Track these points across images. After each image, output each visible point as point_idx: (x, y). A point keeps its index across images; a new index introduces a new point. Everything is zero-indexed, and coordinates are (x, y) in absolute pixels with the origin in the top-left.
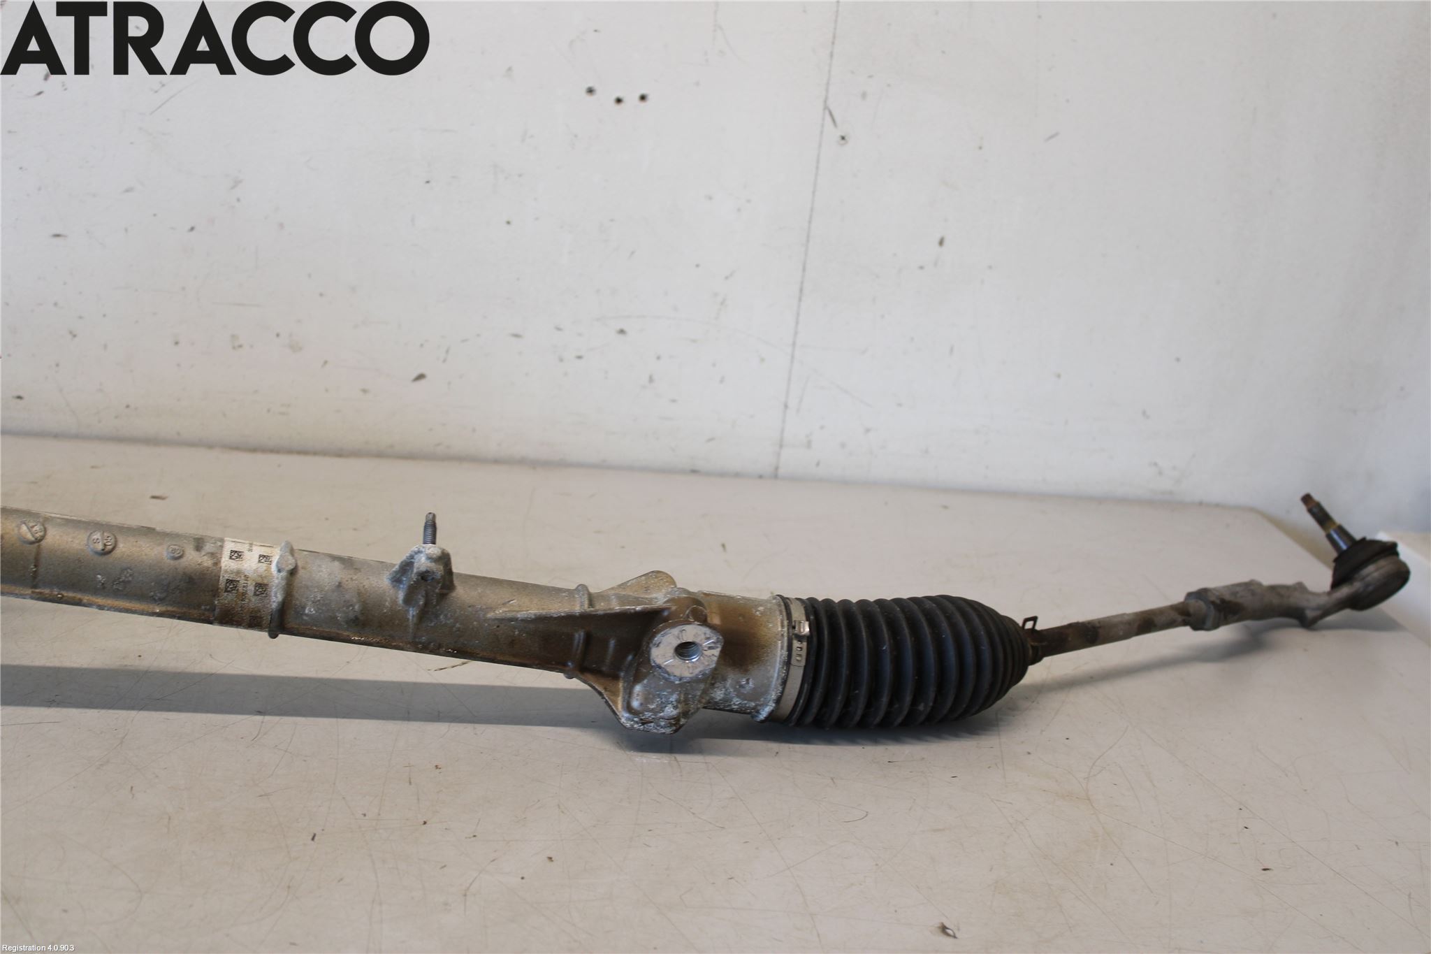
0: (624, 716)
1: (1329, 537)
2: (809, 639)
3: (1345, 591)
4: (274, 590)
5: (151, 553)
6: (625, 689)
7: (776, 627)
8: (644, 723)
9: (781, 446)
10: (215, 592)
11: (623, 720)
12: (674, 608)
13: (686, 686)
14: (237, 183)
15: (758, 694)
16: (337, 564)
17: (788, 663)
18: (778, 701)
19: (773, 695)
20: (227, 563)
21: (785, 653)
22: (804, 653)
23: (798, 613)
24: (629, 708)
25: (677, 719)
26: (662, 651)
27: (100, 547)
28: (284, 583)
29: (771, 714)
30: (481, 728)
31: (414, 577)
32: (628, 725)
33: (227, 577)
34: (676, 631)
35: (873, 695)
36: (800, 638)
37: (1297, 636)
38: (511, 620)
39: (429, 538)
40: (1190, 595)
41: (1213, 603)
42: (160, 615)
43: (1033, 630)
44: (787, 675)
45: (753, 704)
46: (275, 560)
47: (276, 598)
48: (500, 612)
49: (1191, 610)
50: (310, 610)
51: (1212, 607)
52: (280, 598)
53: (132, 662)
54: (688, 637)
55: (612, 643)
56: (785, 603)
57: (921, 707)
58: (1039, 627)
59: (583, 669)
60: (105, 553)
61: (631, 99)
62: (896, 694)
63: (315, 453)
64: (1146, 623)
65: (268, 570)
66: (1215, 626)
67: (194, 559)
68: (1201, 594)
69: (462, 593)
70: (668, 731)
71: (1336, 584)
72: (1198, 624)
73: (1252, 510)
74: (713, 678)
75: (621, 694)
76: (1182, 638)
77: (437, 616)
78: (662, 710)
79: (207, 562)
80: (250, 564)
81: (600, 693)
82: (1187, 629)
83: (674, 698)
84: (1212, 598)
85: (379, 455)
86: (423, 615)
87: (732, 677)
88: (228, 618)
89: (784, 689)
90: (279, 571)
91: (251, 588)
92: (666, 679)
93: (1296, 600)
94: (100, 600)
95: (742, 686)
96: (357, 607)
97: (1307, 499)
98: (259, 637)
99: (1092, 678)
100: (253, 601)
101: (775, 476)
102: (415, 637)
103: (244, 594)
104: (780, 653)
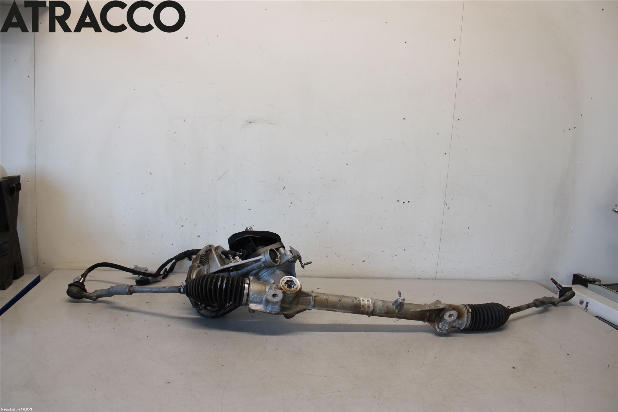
0: (438, 329)
1: (557, 287)
2: (471, 313)
3: (563, 298)
4: (371, 307)
5: (349, 301)
6: (437, 324)
7: (465, 310)
8: (442, 331)
9: (437, 272)
10: (360, 308)
11: (438, 330)
12: (447, 308)
13: (450, 323)
14: (328, 223)
15: (462, 324)
16: (381, 301)
17: (468, 318)
18: (466, 325)
19: (465, 324)
20: (362, 302)
21: (467, 316)
22: (471, 315)
23: (468, 307)
24: (439, 328)
25: (447, 330)
26: (446, 317)
27: (339, 300)
28: (373, 306)
29: (464, 328)
30: (408, 333)
31: (398, 303)
32: (439, 331)
33: (362, 305)
34: (449, 312)
35: (484, 323)
36: (469, 312)
37: (553, 308)
38: (415, 311)
39: (400, 296)
40: (534, 300)
41: (540, 302)
42: (350, 313)
43: (509, 309)
44: (468, 320)
45: (460, 326)
46: (370, 301)
47: (371, 309)
48: (413, 310)
49: (536, 303)
50: (378, 311)
51: (540, 303)
52: (372, 309)
53: (335, 322)
54: (451, 313)
55: (434, 315)
56: (465, 305)
57: (492, 325)
58: (509, 308)
59: (429, 321)
60: (340, 301)
61: (406, 202)
62: (488, 323)
63: (343, 278)
64: (528, 306)
65: (369, 303)
66: (541, 306)
67: (356, 301)
68: (537, 300)
69: (405, 306)
70: (446, 332)
71: (560, 297)
72: (537, 306)
73: (533, 281)
74: (454, 321)
75: (436, 325)
76: (534, 309)
77: (401, 311)
78: (445, 328)
79: (358, 302)
80: (366, 302)
81: (432, 325)
82: (535, 307)
83: (447, 326)
84: (540, 301)
85: (355, 278)
86: (399, 311)
87: (457, 321)
88: (362, 313)
89: (467, 323)
90: (372, 303)
91: (367, 307)
92: (446, 322)
93: (553, 300)
94: (339, 310)
95: (459, 323)
96: (386, 310)
97: (552, 279)
98: (366, 316)
99: (518, 318)
100: (367, 309)
101: (436, 279)
102: (397, 315)
103: (365, 308)
104: (466, 315)
